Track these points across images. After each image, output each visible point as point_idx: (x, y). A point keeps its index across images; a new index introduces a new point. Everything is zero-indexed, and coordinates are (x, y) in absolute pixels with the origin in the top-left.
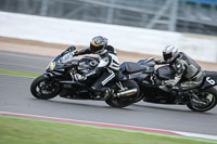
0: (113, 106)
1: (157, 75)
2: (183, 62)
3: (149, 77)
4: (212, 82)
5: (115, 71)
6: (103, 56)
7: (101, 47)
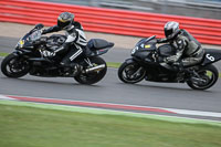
0: (82, 83)
1: (159, 53)
2: (184, 38)
3: (151, 55)
4: (212, 59)
5: (82, 47)
6: (70, 32)
7: (68, 23)
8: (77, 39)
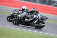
8: (37, 17)
